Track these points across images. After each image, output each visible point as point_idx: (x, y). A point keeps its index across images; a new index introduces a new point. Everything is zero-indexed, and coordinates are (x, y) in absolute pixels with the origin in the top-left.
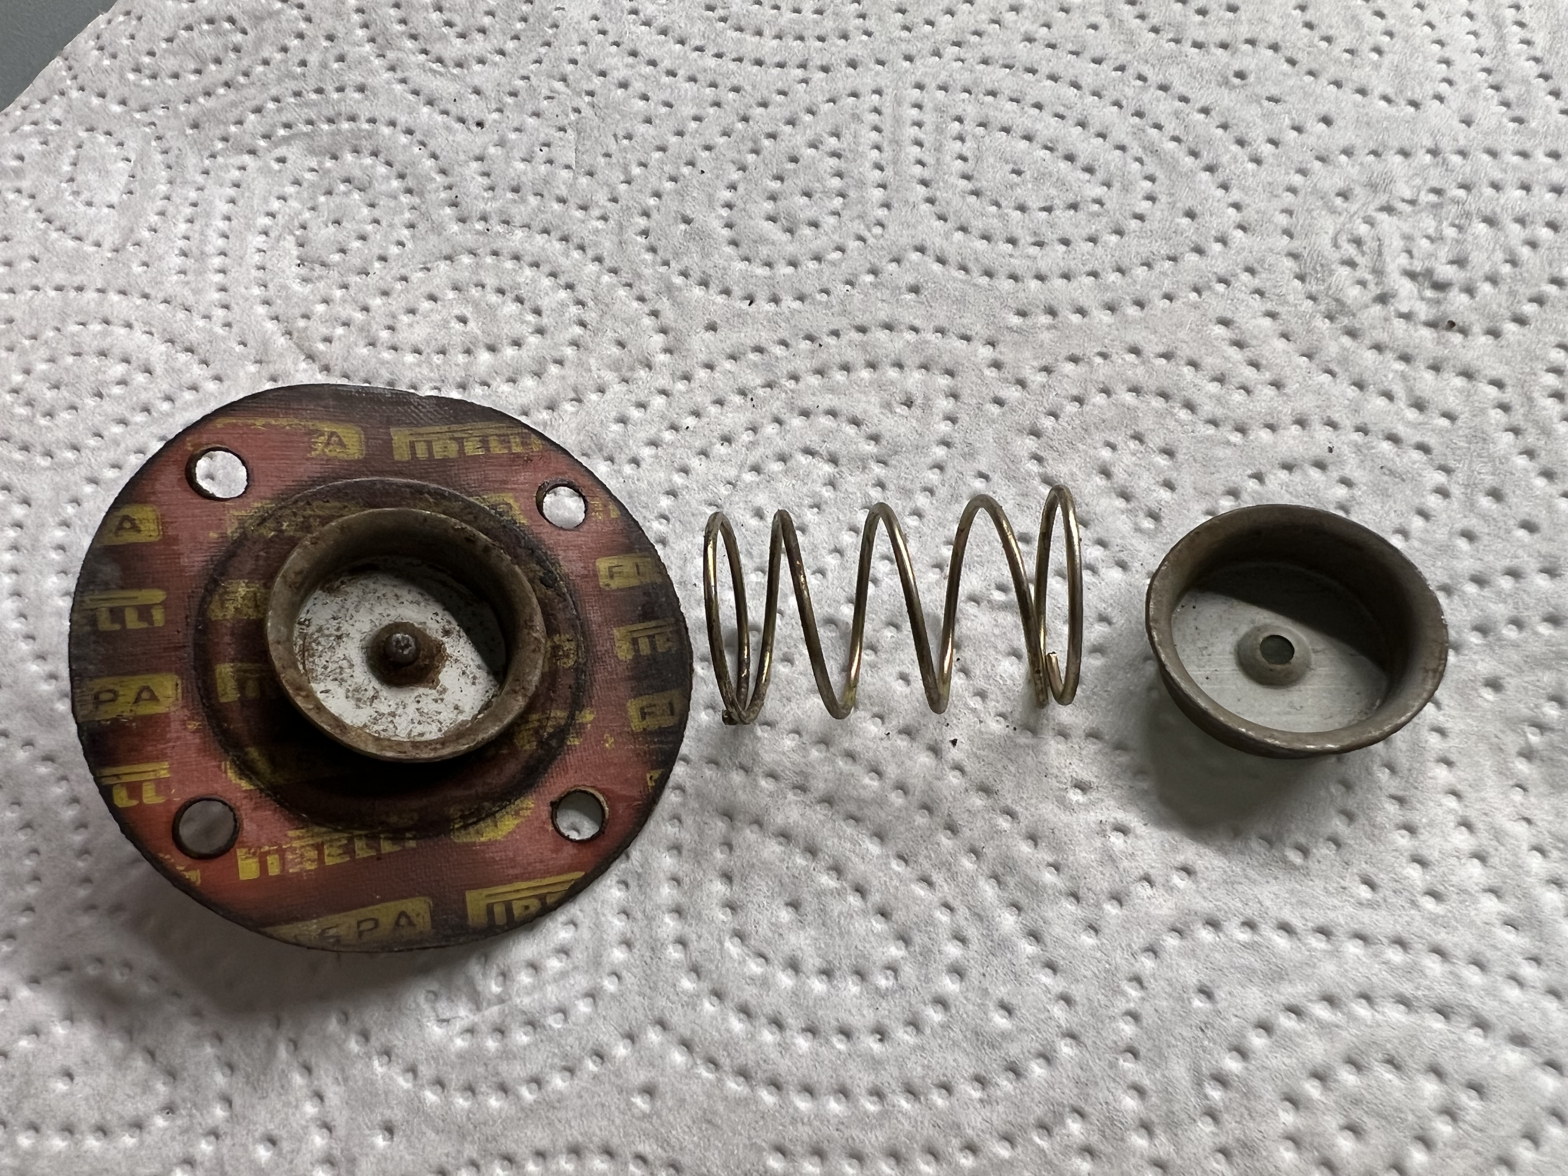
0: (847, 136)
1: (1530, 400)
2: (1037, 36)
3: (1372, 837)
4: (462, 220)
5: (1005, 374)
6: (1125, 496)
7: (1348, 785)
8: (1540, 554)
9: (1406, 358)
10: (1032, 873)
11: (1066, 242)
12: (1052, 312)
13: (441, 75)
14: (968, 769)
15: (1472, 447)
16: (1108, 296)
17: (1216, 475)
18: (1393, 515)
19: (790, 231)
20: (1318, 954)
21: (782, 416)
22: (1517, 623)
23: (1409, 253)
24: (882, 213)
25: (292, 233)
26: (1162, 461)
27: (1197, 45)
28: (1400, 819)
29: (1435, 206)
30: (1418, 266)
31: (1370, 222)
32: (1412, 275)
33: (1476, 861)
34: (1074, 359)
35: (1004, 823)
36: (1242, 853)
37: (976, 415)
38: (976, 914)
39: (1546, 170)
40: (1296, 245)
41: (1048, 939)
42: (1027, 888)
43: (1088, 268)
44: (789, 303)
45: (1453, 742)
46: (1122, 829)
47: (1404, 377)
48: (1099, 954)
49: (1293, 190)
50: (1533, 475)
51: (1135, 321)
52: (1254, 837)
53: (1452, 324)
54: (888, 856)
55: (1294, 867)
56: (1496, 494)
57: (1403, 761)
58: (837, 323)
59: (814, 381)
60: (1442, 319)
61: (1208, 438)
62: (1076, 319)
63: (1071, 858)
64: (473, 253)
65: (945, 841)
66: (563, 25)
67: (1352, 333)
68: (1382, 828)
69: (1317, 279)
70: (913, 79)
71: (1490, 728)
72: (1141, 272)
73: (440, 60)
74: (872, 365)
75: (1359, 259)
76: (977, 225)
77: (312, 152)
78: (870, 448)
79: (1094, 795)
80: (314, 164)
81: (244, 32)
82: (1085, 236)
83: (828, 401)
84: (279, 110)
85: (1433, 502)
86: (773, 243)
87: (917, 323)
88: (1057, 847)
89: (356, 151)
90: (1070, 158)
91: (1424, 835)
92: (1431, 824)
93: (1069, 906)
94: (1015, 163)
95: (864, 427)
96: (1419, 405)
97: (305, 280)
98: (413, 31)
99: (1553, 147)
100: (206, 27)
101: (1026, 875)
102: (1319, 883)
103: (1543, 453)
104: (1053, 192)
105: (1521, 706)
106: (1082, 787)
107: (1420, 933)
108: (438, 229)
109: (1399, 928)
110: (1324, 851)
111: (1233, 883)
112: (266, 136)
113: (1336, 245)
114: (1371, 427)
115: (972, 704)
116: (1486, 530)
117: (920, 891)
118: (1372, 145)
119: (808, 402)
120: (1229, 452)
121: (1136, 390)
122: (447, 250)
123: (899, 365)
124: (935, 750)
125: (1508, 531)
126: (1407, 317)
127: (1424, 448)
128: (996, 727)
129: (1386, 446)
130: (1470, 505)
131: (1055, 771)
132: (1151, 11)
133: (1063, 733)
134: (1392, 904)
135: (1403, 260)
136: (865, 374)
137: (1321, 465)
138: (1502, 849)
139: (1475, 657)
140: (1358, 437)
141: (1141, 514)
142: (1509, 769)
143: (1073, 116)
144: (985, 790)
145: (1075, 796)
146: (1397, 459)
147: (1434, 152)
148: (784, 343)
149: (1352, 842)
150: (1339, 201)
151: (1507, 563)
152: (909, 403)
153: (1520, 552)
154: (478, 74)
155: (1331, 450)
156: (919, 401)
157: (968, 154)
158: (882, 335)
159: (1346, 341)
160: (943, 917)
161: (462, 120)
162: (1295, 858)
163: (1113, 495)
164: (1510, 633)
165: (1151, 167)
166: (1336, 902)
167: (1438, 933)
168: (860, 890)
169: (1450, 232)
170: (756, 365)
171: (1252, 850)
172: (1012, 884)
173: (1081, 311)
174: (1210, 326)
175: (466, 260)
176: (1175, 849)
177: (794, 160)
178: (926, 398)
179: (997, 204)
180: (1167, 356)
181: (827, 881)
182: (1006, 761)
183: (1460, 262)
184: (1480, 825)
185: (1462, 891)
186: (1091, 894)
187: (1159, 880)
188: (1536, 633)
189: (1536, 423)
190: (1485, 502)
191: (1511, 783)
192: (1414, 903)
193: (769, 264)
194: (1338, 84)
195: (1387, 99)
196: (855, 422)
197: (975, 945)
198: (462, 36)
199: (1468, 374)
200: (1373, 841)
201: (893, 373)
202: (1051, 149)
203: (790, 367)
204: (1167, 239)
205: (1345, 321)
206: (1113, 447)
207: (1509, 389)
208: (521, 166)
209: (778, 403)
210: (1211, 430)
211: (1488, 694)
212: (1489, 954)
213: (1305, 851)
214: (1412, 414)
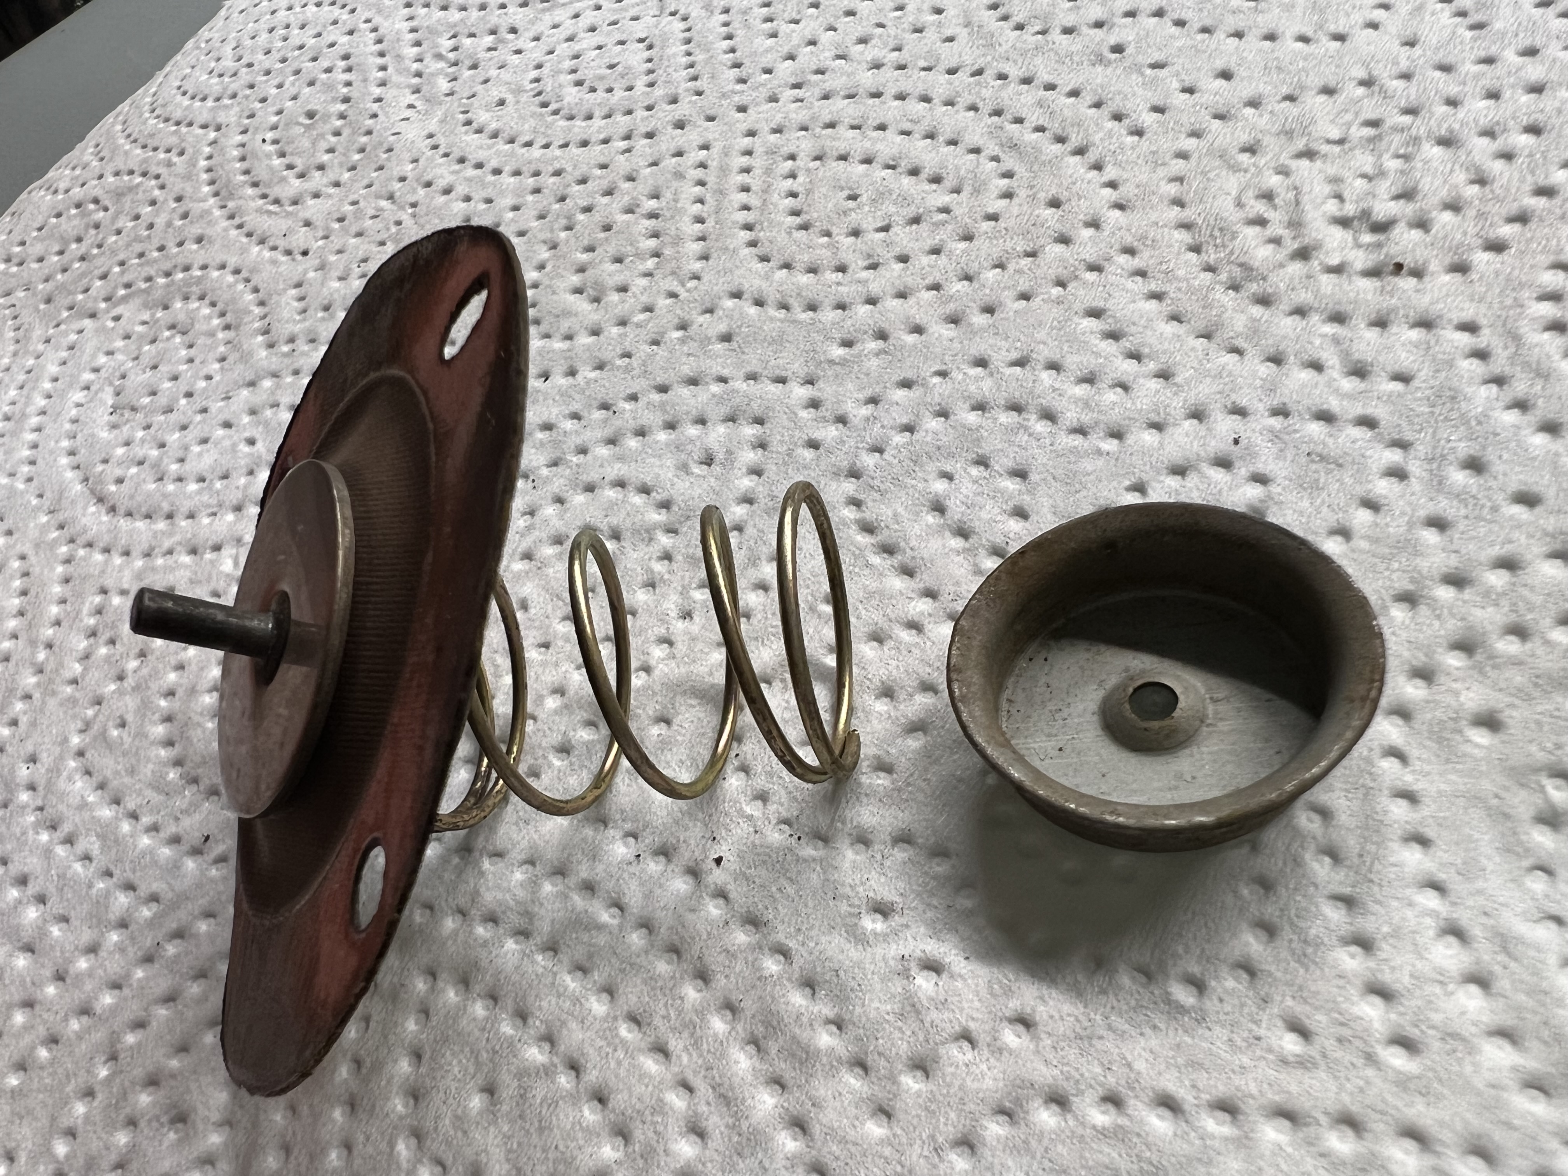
0: (668, 195)
1: (1516, 338)
2: (885, 61)
3: (1302, 959)
4: (271, 346)
5: (823, 412)
6: (963, 533)
7: (1266, 885)
8: (1546, 534)
9: (1338, 318)
10: (804, 1035)
11: (904, 259)
12: (882, 336)
13: (276, 213)
14: (732, 895)
15: (1437, 410)
16: (951, 308)
17: (1084, 493)
18: (1325, 509)
19: (597, 300)
20: (1216, 1144)
21: (564, 495)
22: (1519, 631)
23: (1339, 197)
24: (698, 266)
25: (111, 384)
26: (1011, 485)
27: (1068, 31)
28: (1346, 930)
29: (1371, 140)
30: (1350, 209)
31: (1284, 171)
32: (1344, 222)
33: (1473, 989)
34: (907, 384)
35: (772, 966)
36: (1104, 992)
37: (785, 464)
38: (722, 1096)
39: (1519, 70)
40: (1188, 214)
41: (816, 1130)
42: (793, 1055)
43: (929, 281)
44: (587, 373)
45: (1427, 810)
46: (933, 967)
47: (1336, 341)
48: (887, 1151)
49: (1183, 155)
50: (1528, 431)
51: (983, 329)
52: (1122, 967)
53: (1399, 267)
54: (615, 1018)
55: (1182, 1010)
56: (1475, 465)
57: (1351, 844)
58: (635, 386)
59: (603, 451)
60: (1384, 264)
61: (1074, 450)
62: (911, 339)
63: (858, 1010)
64: (275, 375)
65: (691, 993)
66: (397, 147)
67: (1264, 301)
68: (1318, 944)
69: (1216, 246)
70: (744, 127)
71: (1487, 786)
72: (992, 275)
73: (277, 201)
74: (671, 426)
75: (1269, 214)
76: (804, 258)
77: (146, 306)
78: (658, 517)
79: (896, 920)
80: (146, 316)
81: (106, 209)
82: (927, 248)
83: (616, 470)
84: (123, 273)
85: (1383, 487)
86: (576, 315)
87: (725, 372)
88: (841, 996)
89: (186, 298)
90: (914, 172)
91: (1385, 950)
92: (1396, 934)
93: (852, 1081)
94: (851, 189)
95: (654, 494)
96: (1360, 371)
97: (114, 426)
98: (255, 179)
99: (1528, 42)
100: (73, 211)
101: (793, 1037)
102: (1220, 1033)
103: (1540, 402)
104: (892, 209)
105: (1534, 748)
106: (882, 910)
107: (1380, 1106)
108: (246, 357)
109: (1346, 1099)
110: (1230, 983)
111: (1090, 1038)
112: (107, 299)
113: (1239, 204)
114: (1292, 407)
115: (748, 810)
116: (1463, 512)
117: (651, 1065)
118: (1285, 90)
119: (593, 476)
120: (1100, 462)
121: (980, 407)
122: (249, 376)
123: (701, 421)
124: (694, 872)
125: (1495, 509)
126: (1337, 270)
127: (1368, 422)
128: (776, 837)
129: (1316, 428)
130: (1438, 484)
131: (848, 890)
132: (1014, 10)
133: (863, 840)
134: (1336, 1061)
135: (1332, 207)
136: (662, 436)
137: (1224, 463)
138: (1513, 965)
139: (1456, 686)
140: (1276, 422)
141: (982, 552)
142: (1520, 843)
143: (919, 130)
144: (753, 921)
145: (872, 924)
146: (1330, 441)
147: (1367, 83)
148: (576, 416)
149: (1273, 968)
150: (1245, 158)
151: (1496, 551)
152: (709, 461)
153: (1516, 535)
154: (312, 208)
155: (1236, 442)
156: (720, 456)
157: (800, 189)
158: (685, 392)
159: (1257, 311)
160: (677, 1101)
161: (288, 253)
162: (1183, 995)
163: (947, 534)
164: (1510, 646)
165: (1009, 162)
166: (1246, 1060)
167: (1411, 1104)
168: (575, 1067)
169: (1392, 165)
170: (542, 444)
171: (1121, 988)
172: (773, 1052)
173: (918, 330)
174: (1076, 319)
175: (267, 383)
176: (1008, 992)
177: (607, 228)
178: (729, 452)
179: (828, 234)
180: (1021, 363)
181: (535, 1054)
182: (783, 882)
183: (1407, 195)
184: (1477, 932)
185: (1450, 1035)
186: (883, 1062)
187: (983, 1039)
188: (1547, 642)
189: (1526, 365)
190: (1459, 477)
191: (1526, 863)
192: (1370, 1058)
193: (569, 337)
194: (1239, 35)
195: (1304, 39)
196: (645, 490)
197: (716, 1140)
198: (302, 176)
199: (1426, 324)
200: (1302, 964)
201: (693, 431)
202: (893, 167)
203: (579, 441)
204: (1025, 233)
205: (1254, 287)
206: (948, 477)
207: (1486, 332)
208: (336, 284)
209: (562, 481)
210: (1077, 441)
211: (1481, 737)
212: (1499, 1136)
213: (1199, 985)
214: (1349, 384)
